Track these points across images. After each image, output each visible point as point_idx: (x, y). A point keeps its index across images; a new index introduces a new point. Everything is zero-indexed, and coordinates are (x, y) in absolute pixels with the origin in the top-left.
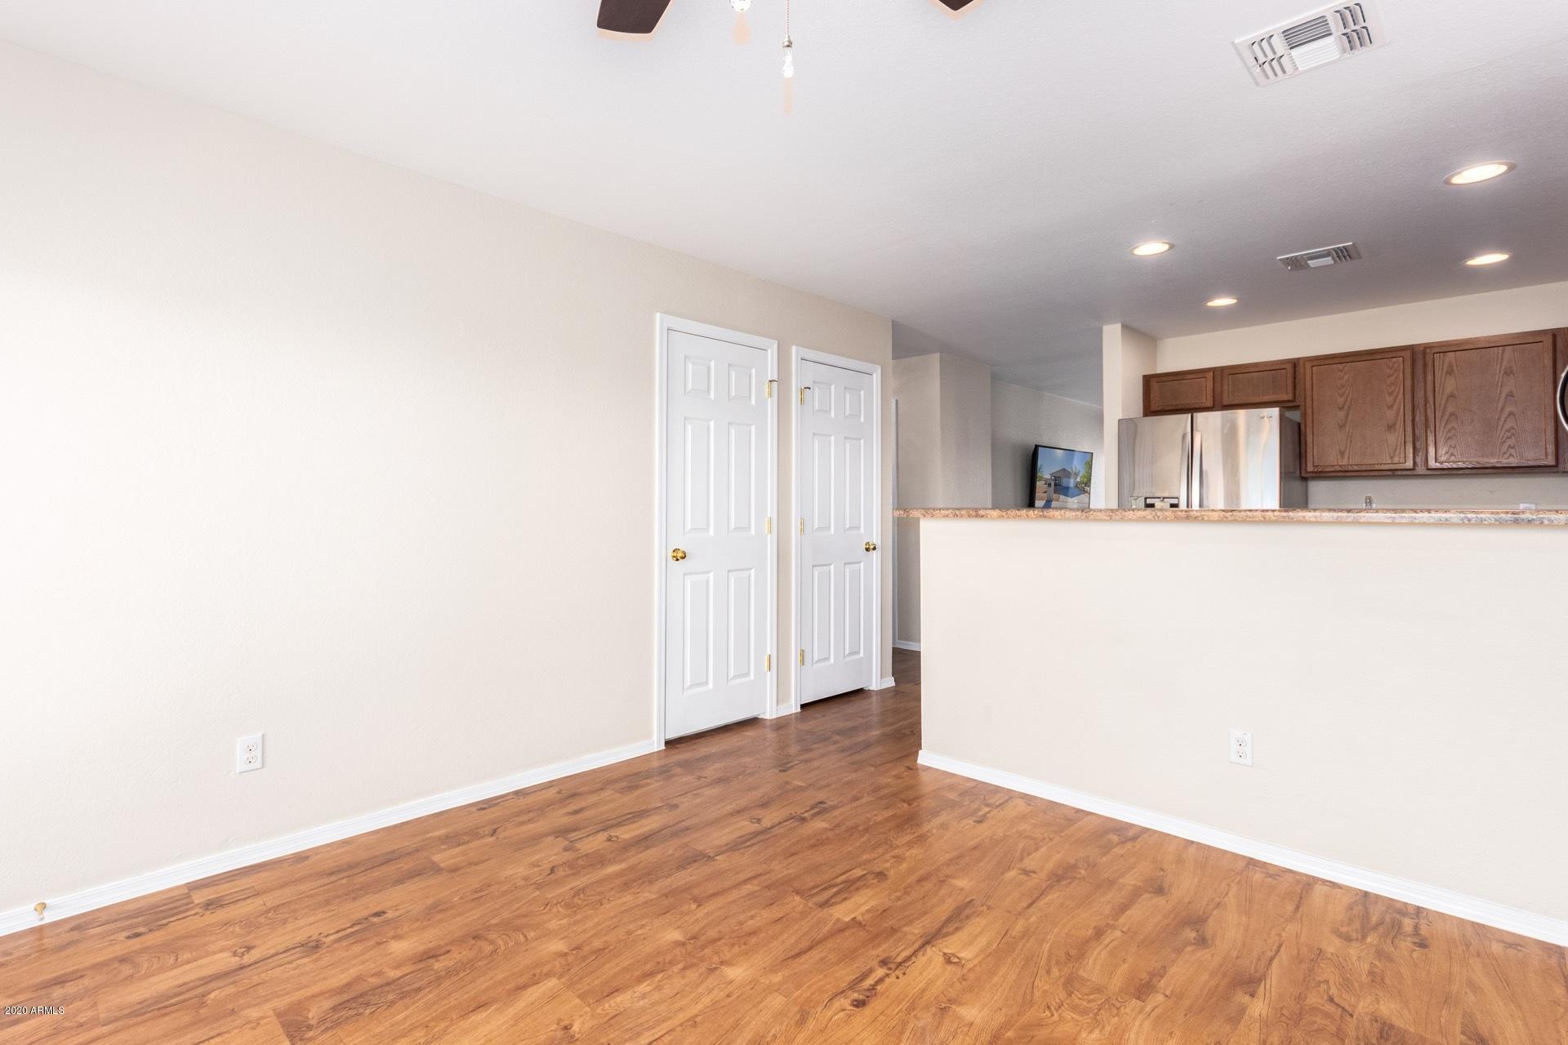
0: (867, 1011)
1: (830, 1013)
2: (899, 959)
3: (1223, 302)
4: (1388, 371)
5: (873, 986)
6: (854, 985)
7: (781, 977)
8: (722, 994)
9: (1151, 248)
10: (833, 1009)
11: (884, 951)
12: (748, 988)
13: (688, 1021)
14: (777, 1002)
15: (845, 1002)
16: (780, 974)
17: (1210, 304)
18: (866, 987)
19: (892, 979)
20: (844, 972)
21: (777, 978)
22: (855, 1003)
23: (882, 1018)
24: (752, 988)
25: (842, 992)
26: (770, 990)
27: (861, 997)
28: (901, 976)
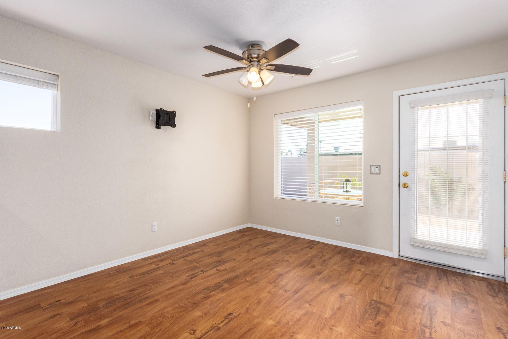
0: (228, 312)
1: (239, 311)
2: (213, 330)
5: (224, 320)
6: (232, 319)
7: (255, 321)
8: (272, 315)
10: (238, 312)
11: (217, 334)
12: (265, 317)
13: (279, 308)
14: (255, 314)
15: (235, 314)
16: (255, 322)
18: (227, 319)
19: (217, 323)
20: (234, 324)
21: (256, 321)
22: (232, 314)
23: (225, 311)
24: (264, 317)
25: (235, 317)
26: (258, 317)
27: (229, 316)
28: (214, 324)
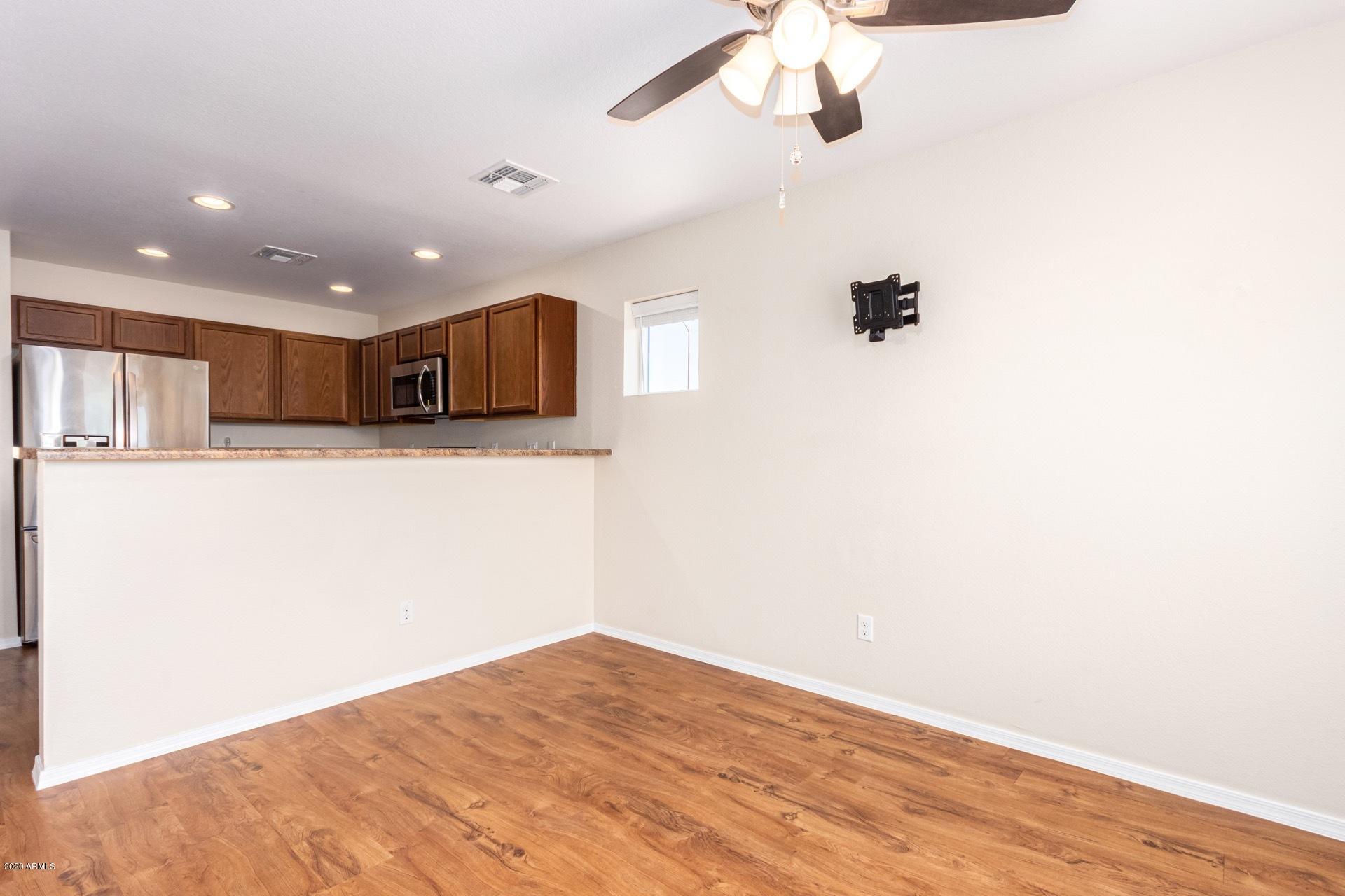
3: (155, 253)
4: (258, 344)
9: (213, 202)
17: (141, 251)
